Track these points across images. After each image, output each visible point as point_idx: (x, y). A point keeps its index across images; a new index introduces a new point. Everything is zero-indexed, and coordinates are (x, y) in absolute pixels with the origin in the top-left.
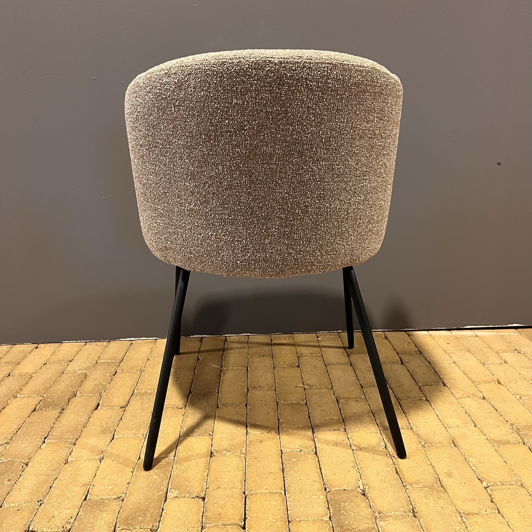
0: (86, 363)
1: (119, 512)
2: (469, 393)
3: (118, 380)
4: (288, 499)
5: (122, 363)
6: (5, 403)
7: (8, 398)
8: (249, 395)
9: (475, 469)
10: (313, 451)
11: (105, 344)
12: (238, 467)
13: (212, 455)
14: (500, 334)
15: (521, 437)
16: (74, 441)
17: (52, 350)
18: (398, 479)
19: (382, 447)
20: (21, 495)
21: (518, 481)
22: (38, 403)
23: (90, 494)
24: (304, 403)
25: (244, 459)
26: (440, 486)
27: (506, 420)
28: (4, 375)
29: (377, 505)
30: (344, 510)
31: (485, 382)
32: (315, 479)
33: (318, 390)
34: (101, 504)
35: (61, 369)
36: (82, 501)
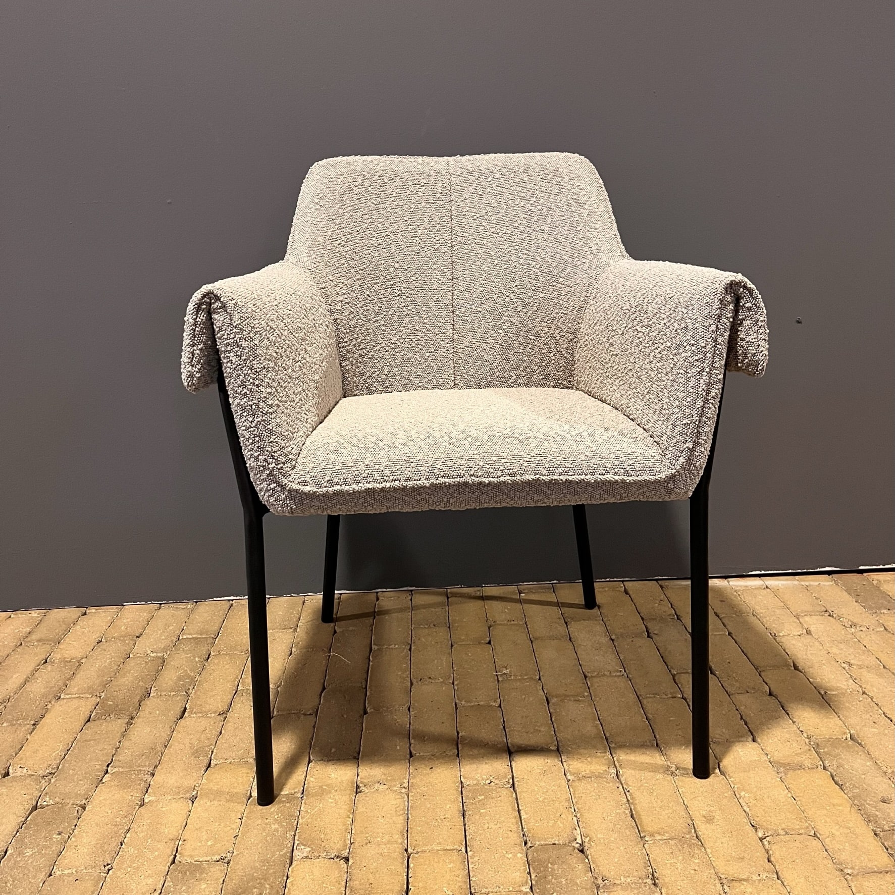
0: (163, 639)
1: (223, 881)
2: (749, 687)
3: (213, 668)
4: (471, 858)
5: (217, 639)
6: (43, 709)
7: (47, 700)
8: (413, 691)
9: (747, 810)
10: (508, 782)
11: (189, 607)
12: (397, 809)
13: (358, 790)
14: (803, 583)
15: (820, 758)
16: (151, 769)
17: (109, 618)
18: (633, 827)
19: (612, 775)
20: (79, 856)
21: (811, 829)
22: (93, 708)
23: (180, 854)
24: (497, 705)
25: (406, 797)
26: (695, 838)
27: (801, 729)
28: (39, 662)
29: (600, 868)
30: (552, 876)
31: (773, 666)
32: (509, 827)
33: (518, 684)
34: (196, 869)
35: (125, 650)
36: (169, 864)
